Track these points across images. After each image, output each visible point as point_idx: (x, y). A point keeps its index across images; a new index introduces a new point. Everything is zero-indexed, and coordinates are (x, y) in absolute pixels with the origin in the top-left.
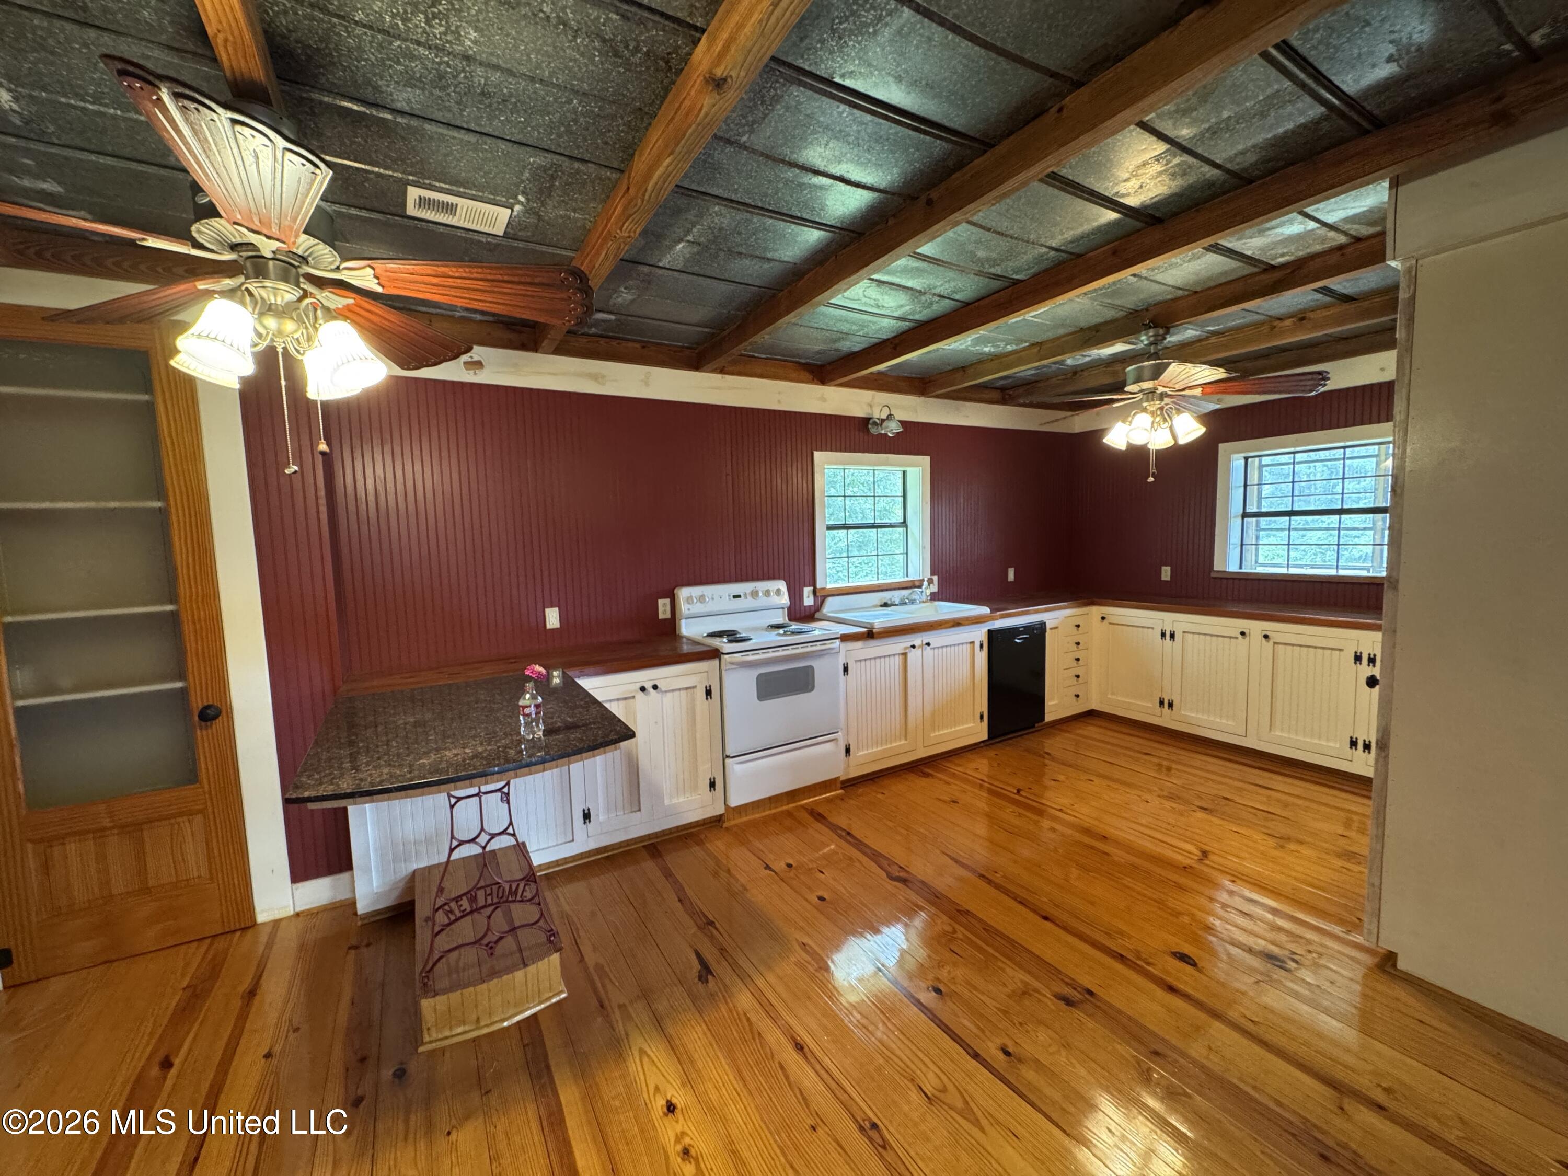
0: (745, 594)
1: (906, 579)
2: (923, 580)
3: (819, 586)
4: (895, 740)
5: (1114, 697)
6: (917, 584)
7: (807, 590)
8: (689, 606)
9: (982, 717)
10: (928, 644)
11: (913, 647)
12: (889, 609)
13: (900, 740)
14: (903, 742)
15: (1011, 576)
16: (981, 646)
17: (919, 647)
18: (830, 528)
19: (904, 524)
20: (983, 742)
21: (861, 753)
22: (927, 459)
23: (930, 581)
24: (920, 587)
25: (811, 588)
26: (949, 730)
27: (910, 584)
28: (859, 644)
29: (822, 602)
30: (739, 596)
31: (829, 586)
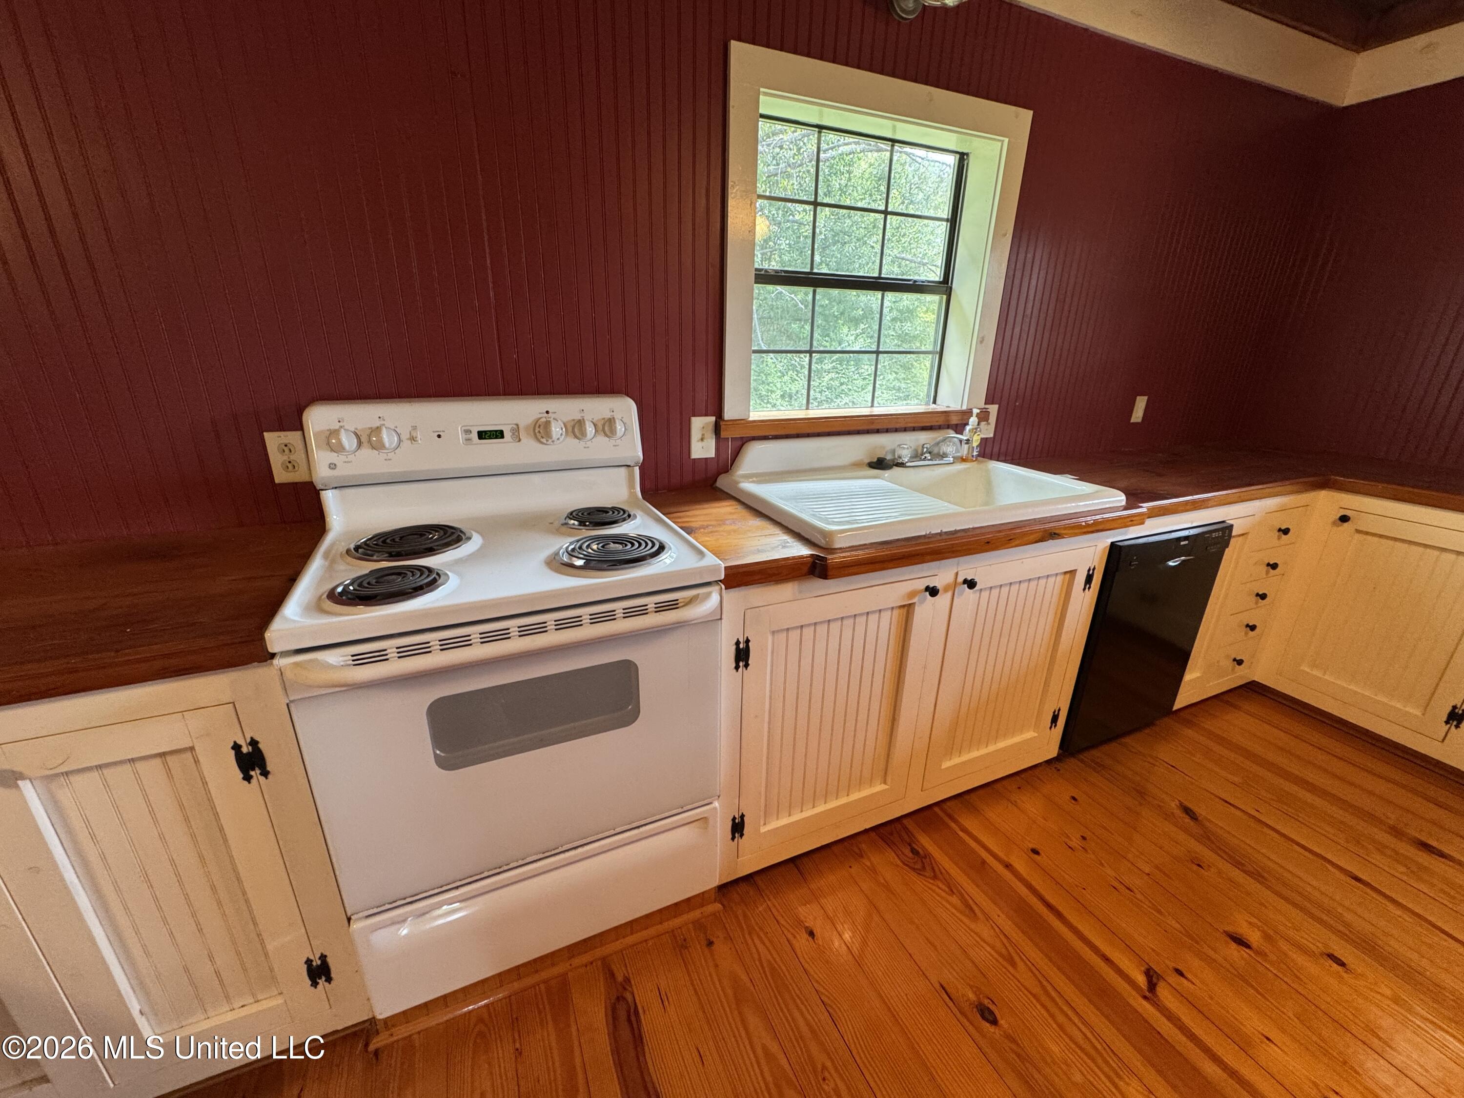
0: (516, 430)
1: (932, 407)
2: (968, 413)
3: (729, 413)
4: (860, 784)
5: (1316, 673)
6: (954, 420)
7: (700, 425)
8: (333, 457)
9: (1055, 719)
10: (971, 584)
11: (933, 592)
12: (887, 474)
13: (871, 783)
14: (879, 787)
15: (1138, 415)
16: (1089, 579)
17: (946, 589)
18: (765, 278)
19: (945, 286)
20: (1049, 762)
21: (774, 824)
22: (1027, 116)
23: (983, 416)
24: (959, 428)
25: (713, 419)
26: (983, 751)
27: (941, 421)
28: (787, 591)
29: (737, 453)
30: (499, 434)
31: (754, 416)
